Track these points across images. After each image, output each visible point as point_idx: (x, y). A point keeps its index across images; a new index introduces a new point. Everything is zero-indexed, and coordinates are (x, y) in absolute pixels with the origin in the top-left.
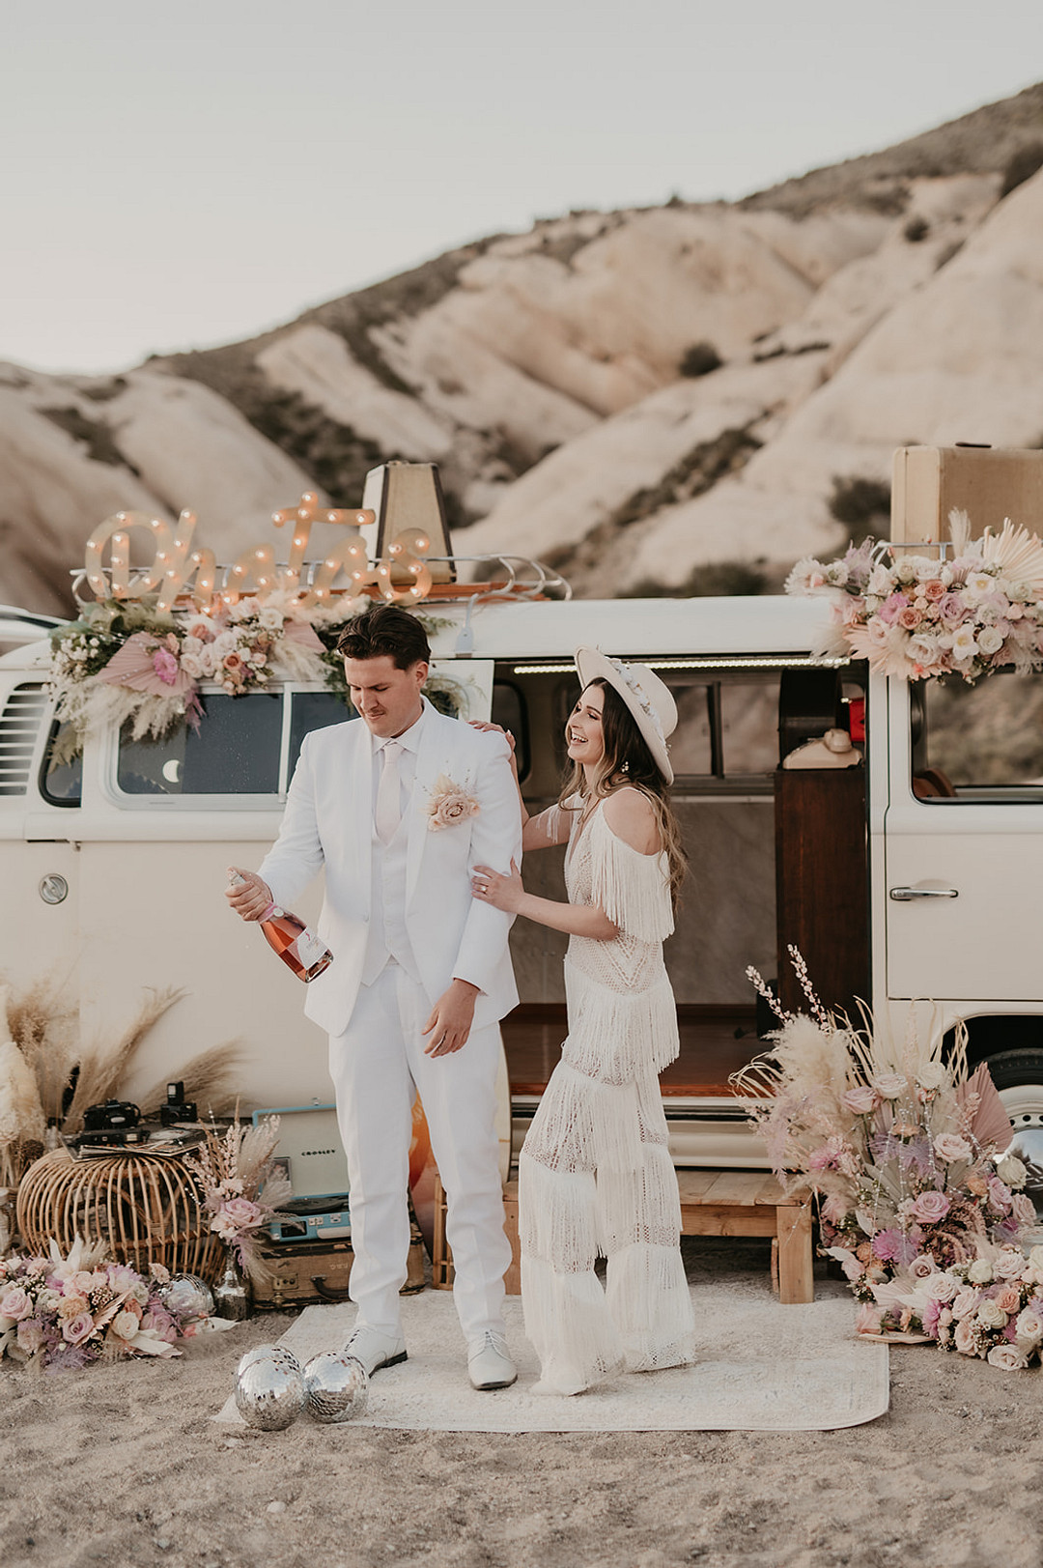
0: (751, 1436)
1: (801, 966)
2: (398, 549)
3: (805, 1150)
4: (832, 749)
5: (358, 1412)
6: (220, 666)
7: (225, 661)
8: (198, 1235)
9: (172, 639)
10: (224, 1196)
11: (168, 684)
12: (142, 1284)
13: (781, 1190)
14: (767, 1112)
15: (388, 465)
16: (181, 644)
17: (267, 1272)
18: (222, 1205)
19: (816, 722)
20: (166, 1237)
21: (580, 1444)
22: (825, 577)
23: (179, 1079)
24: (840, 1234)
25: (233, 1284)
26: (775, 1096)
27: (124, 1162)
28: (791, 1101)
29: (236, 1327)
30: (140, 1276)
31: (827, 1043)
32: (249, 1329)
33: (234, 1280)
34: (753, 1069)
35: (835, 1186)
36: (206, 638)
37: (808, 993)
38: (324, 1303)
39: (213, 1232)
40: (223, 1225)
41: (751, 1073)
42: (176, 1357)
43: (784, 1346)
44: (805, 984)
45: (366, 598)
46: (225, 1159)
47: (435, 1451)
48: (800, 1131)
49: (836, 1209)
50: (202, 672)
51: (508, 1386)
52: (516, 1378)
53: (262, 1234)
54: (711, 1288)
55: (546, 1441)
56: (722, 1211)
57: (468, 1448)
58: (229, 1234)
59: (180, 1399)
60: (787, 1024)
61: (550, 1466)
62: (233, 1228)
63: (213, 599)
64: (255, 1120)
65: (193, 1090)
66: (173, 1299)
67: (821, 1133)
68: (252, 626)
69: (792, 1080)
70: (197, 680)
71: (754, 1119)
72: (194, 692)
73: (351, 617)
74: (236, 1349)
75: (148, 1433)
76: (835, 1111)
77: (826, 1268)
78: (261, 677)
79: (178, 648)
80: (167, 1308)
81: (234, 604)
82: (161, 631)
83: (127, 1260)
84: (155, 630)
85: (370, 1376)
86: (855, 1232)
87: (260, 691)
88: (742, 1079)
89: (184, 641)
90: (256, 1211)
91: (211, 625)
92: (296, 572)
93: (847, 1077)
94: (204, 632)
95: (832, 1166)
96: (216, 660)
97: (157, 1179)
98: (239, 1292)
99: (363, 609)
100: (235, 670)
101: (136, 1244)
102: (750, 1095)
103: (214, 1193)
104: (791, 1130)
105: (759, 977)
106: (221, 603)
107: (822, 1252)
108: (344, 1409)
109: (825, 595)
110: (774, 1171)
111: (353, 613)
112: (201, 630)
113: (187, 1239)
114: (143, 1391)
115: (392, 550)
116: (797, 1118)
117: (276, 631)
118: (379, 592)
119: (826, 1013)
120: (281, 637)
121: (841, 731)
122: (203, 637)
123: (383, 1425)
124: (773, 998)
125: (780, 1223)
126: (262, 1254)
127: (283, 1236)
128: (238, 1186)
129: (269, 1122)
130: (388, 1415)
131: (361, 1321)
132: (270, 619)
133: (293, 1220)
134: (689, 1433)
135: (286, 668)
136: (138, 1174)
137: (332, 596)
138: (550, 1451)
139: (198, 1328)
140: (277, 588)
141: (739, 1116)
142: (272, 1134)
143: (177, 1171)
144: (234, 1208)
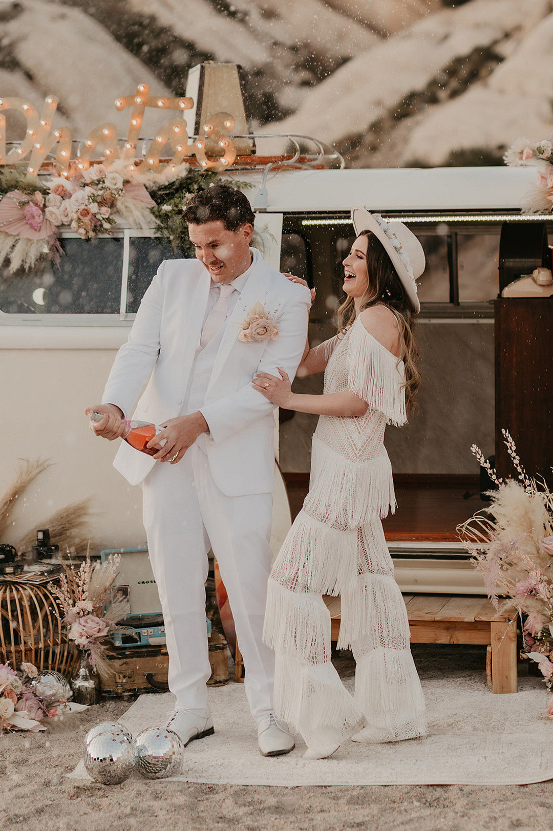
0: (466, 789)
1: (511, 444)
2: (210, 128)
3: (513, 581)
4: (538, 283)
5: (175, 772)
6: (75, 216)
7: (79, 213)
8: (59, 642)
9: (38, 196)
10: (79, 613)
11: (36, 230)
12: (17, 678)
13: (494, 610)
14: (484, 553)
15: (203, 64)
16: (45, 200)
17: (110, 669)
18: (77, 620)
19: (526, 262)
20: (35, 644)
21: (339, 794)
22: (534, 151)
23: (47, 527)
24: (538, 643)
25: (85, 678)
26: (490, 541)
27: (4, 588)
28: (502, 544)
29: (88, 710)
30: (16, 672)
31: (530, 502)
32: (98, 711)
33: (86, 675)
34: (475, 521)
35: (534, 607)
36: (64, 195)
37: (516, 465)
38: (154, 692)
39: (71, 640)
40: (78, 633)
41: (473, 524)
42: (43, 731)
43: (493, 724)
44: (514, 458)
45: (187, 165)
46: (79, 586)
47: (231, 799)
48: (509, 567)
49: (534, 624)
50: (62, 221)
51: (287, 753)
52: (294, 747)
53: (108, 641)
54: (442, 682)
55: (314, 792)
56: (450, 625)
57: (256, 797)
58: (82, 641)
59: (44, 762)
60: (502, 487)
61: (316, 810)
62: (85, 637)
63: (70, 166)
64: (103, 557)
65: (55, 536)
66: (40, 688)
67: (525, 568)
68: (100, 186)
69: (503, 529)
70: (58, 227)
71: (475, 558)
72: (56, 237)
73: (175, 180)
74: (87, 725)
75: (19, 786)
76: (536, 553)
77: (527, 668)
78: (107, 225)
79: (43, 202)
80: (35, 695)
81: (86, 170)
82: (31, 189)
83: (6, 660)
84: (26, 189)
85: (185, 746)
86: (549, 641)
87: (106, 236)
88: (467, 528)
89: (48, 197)
90: (102, 624)
91: (68, 186)
92: (133, 146)
93: (545, 527)
94: (63, 190)
95: (532, 593)
96: (72, 211)
97: (28, 601)
98: (90, 684)
99: (184, 174)
100: (86, 220)
101: (13, 648)
102: (473, 541)
103: (71, 611)
104: (502, 566)
105: (480, 453)
106: (76, 169)
107: (524, 656)
108: (165, 769)
109: (533, 166)
110: (489, 597)
111: (176, 177)
112: (60, 189)
113: (51, 644)
114: (17, 756)
115: (206, 129)
116: (507, 557)
117: (118, 190)
118: (197, 161)
119: (530, 480)
120: (122, 194)
121: (546, 269)
122: (62, 194)
123: (194, 780)
124: (490, 469)
125: (493, 635)
126: (108, 656)
127: (123, 643)
128: (89, 606)
129: (113, 560)
130: (198, 773)
131: (178, 706)
132: (114, 181)
133: (132, 632)
134: (420, 786)
135: (126, 219)
136: (14, 597)
137: (161, 164)
138: (316, 799)
139: (60, 709)
140: (119, 158)
141: (463, 556)
142: (115, 568)
143: (43, 595)
144: (86, 622)
